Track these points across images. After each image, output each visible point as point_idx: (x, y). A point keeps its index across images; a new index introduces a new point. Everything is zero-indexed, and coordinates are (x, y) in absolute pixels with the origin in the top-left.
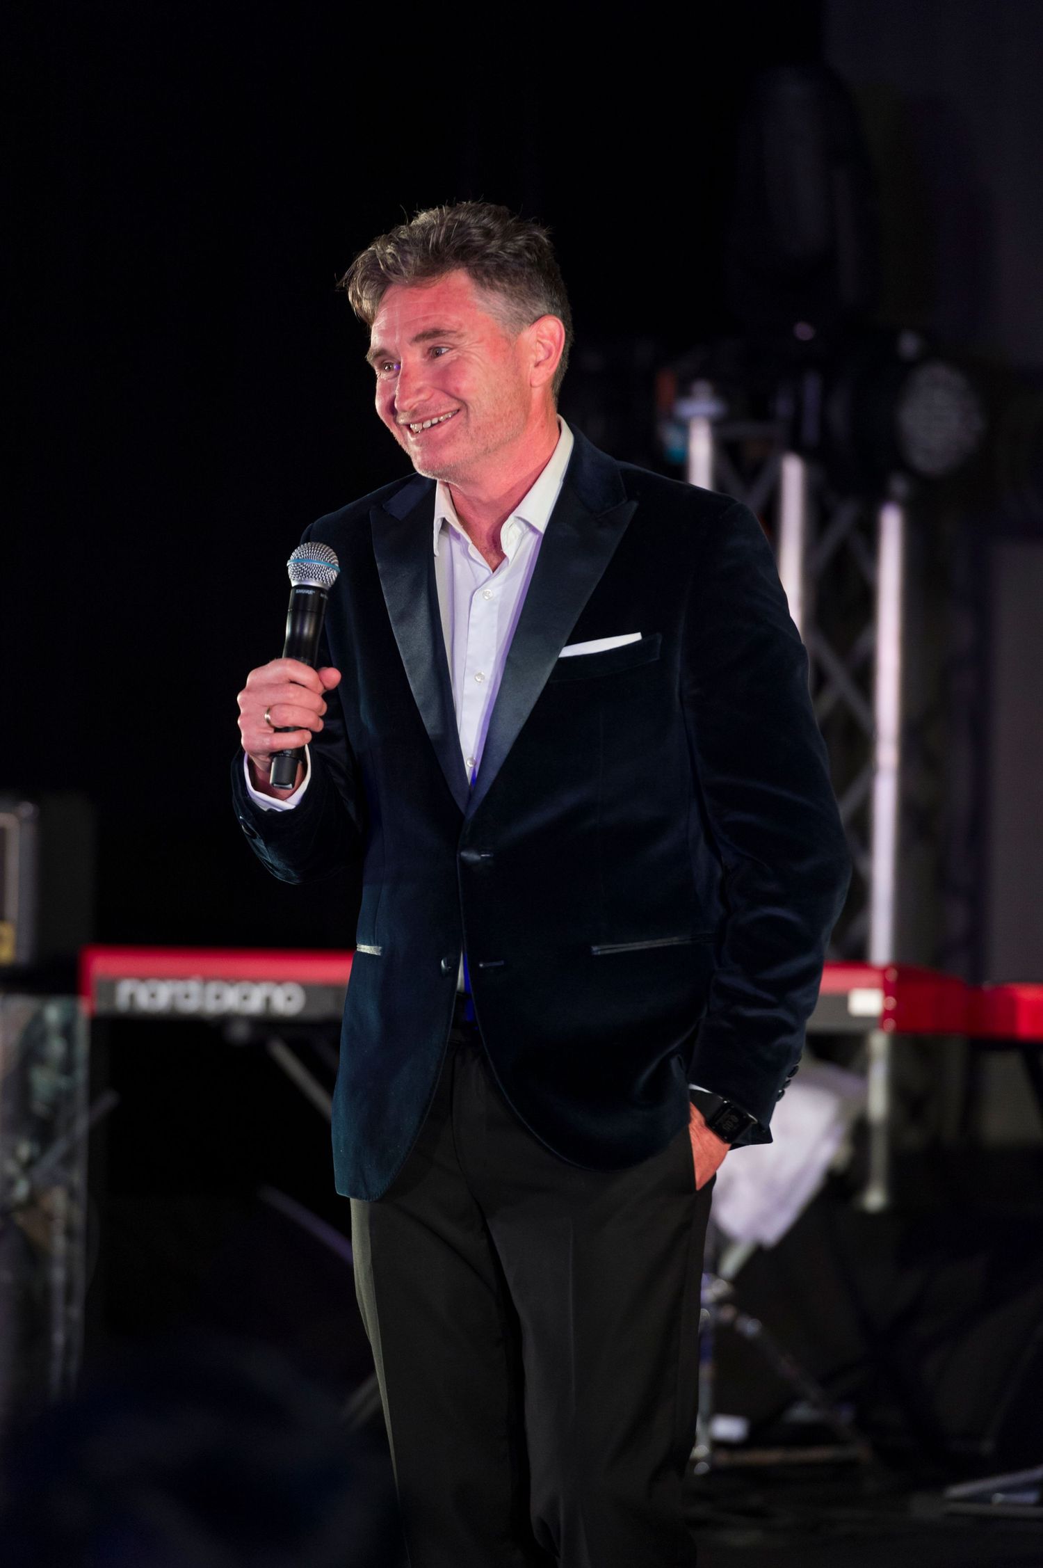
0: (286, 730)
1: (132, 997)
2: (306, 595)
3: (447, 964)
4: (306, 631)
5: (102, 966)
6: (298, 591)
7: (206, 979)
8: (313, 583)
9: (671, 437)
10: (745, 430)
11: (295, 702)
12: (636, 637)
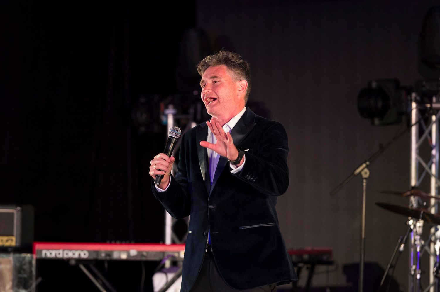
0: (160, 170)
1: (46, 254)
3: (205, 234)
4: (170, 147)
5: (38, 247)
9: (163, 118)
10: (181, 117)
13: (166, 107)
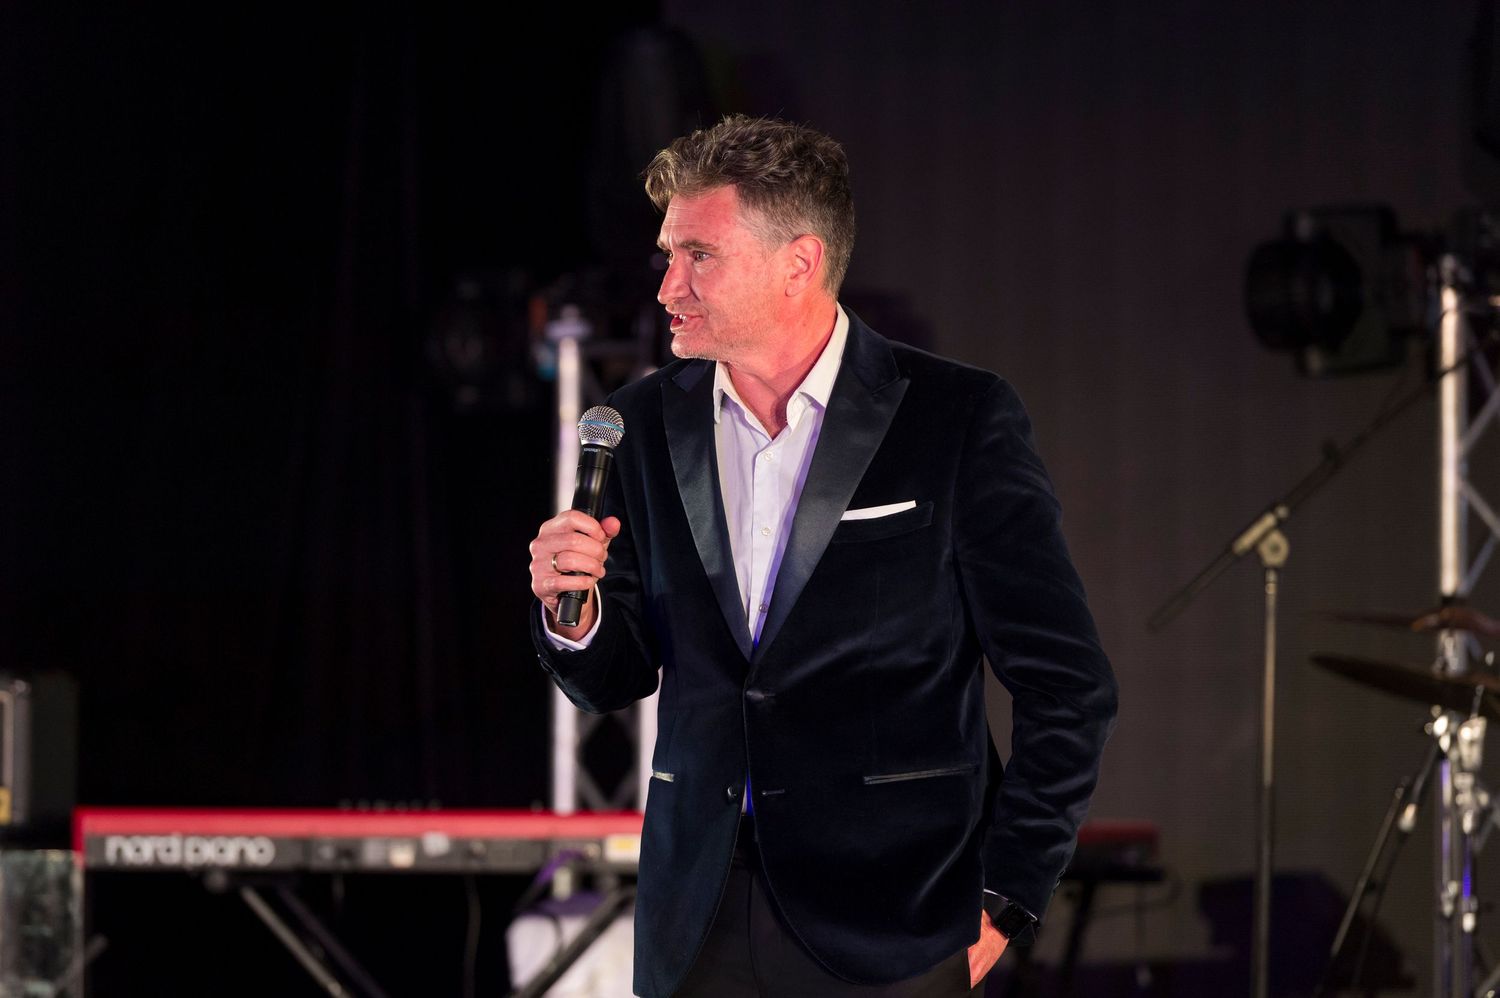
0: (572, 573)
1: (119, 852)
2: (594, 454)
3: (733, 793)
4: (593, 485)
5: (91, 824)
6: (586, 450)
7: (185, 835)
8: (602, 443)
9: (543, 356)
10: (607, 349)
11: (578, 548)
12: (912, 504)
13: (554, 315)
